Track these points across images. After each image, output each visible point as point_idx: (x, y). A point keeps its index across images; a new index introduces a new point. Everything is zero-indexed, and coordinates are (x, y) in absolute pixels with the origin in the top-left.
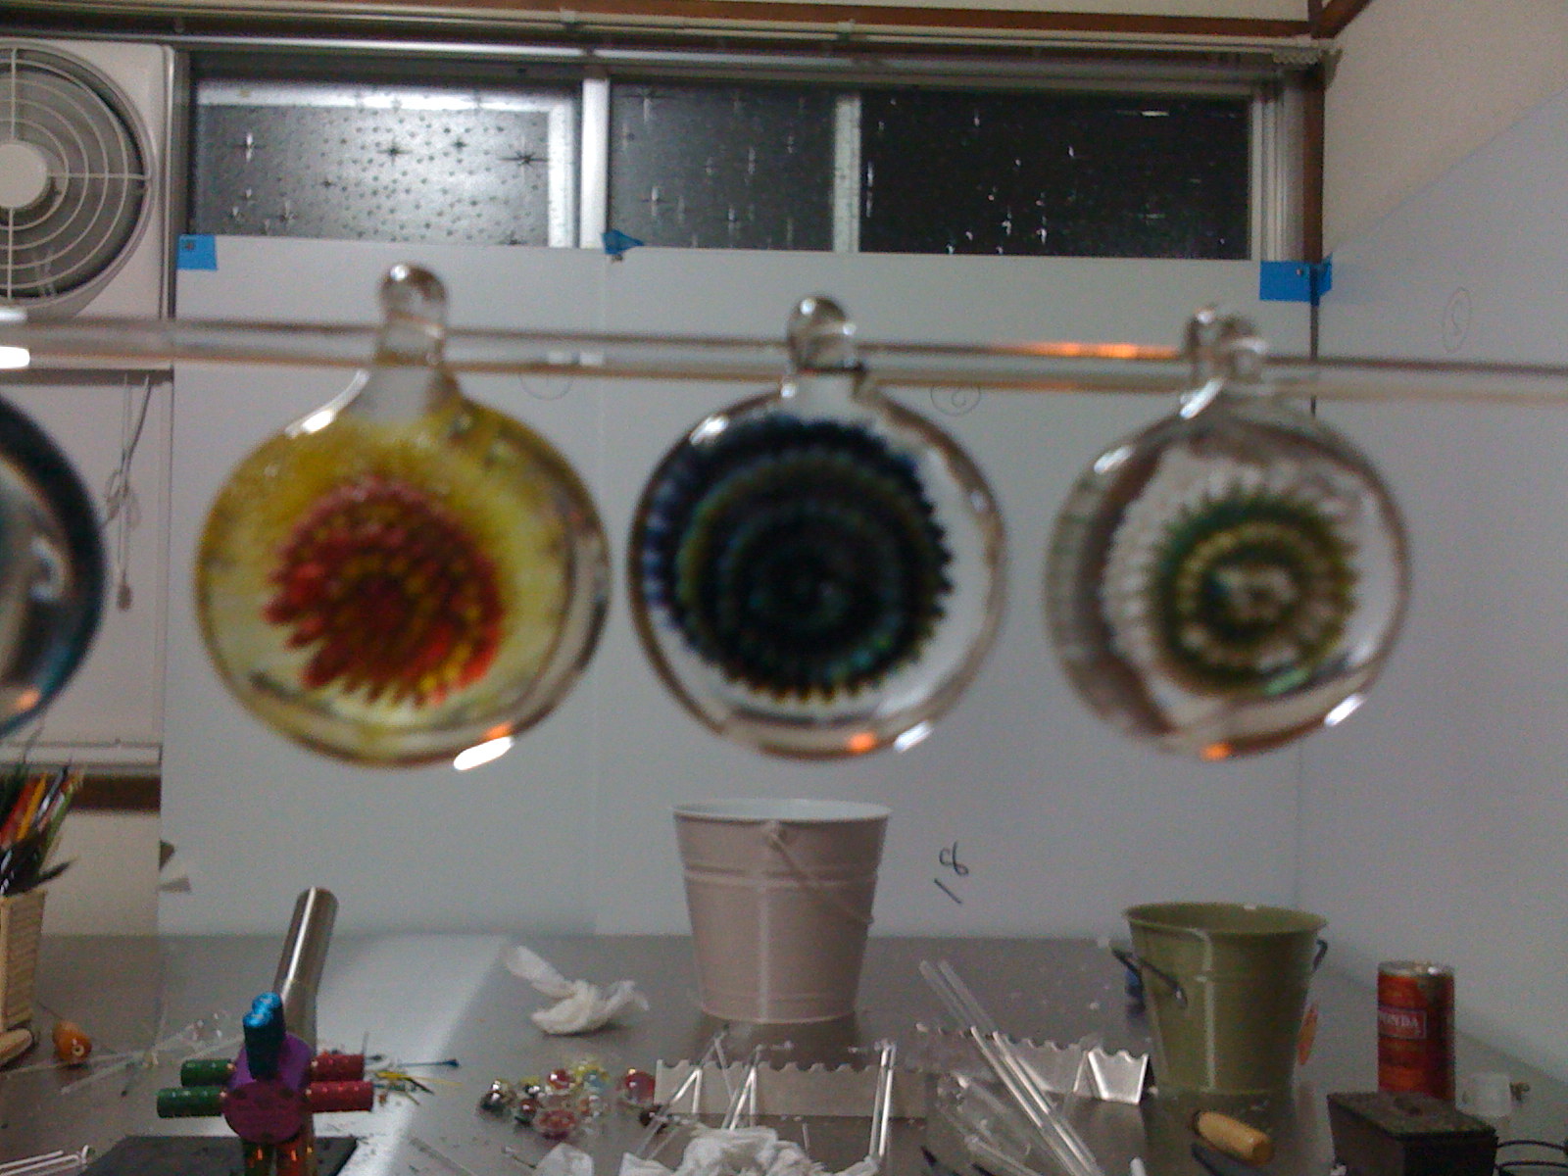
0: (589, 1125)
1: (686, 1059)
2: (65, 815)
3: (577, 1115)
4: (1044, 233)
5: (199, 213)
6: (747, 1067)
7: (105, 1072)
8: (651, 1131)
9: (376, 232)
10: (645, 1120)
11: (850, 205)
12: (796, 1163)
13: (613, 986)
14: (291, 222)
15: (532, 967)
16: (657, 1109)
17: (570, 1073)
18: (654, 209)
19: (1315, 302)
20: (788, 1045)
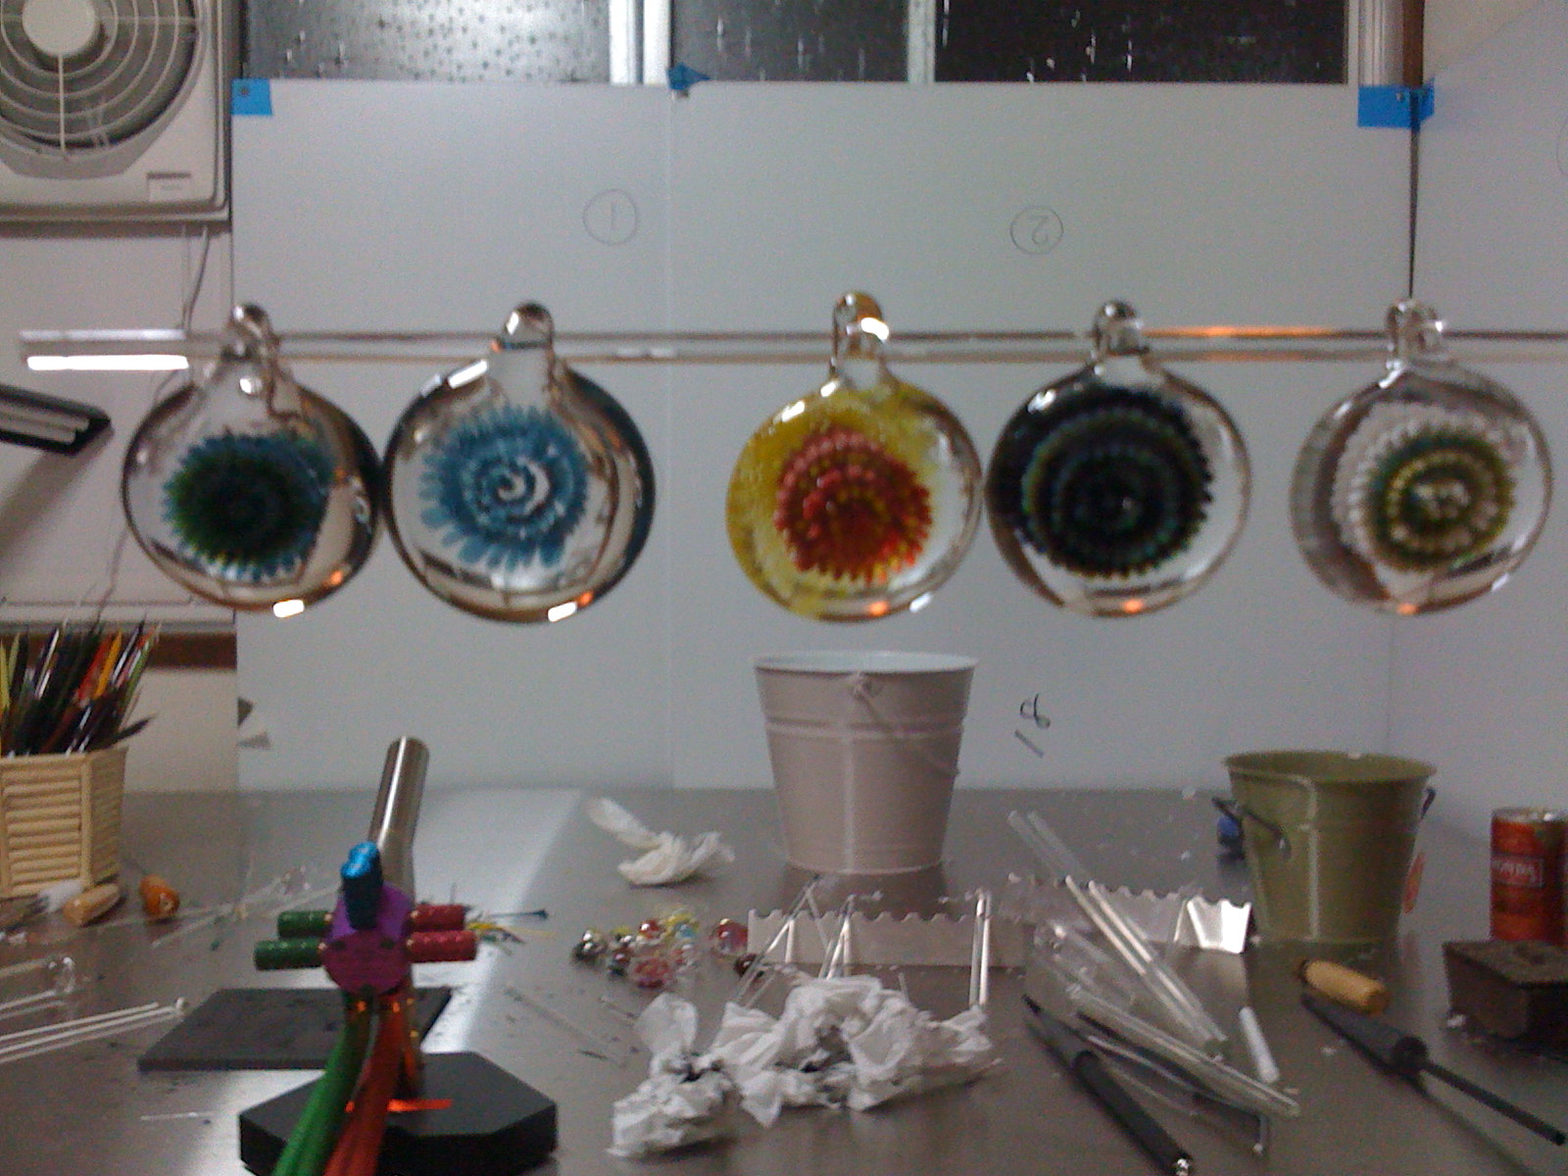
0: (683, 974)
1: (779, 908)
2: (141, 674)
3: (671, 963)
4: (1130, 59)
5: (253, 57)
6: (841, 916)
7: (194, 926)
8: (747, 980)
9: (433, 72)
10: (740, 969)
11: (925, 35)
12: (902, 1012)
13: (700, 837)
14: (346, 64)
15: (616, 818)
16: (752, 958)
17: (661, 923)
18: (720, 43)
19: (1415, 128)
20: (877, 896)
